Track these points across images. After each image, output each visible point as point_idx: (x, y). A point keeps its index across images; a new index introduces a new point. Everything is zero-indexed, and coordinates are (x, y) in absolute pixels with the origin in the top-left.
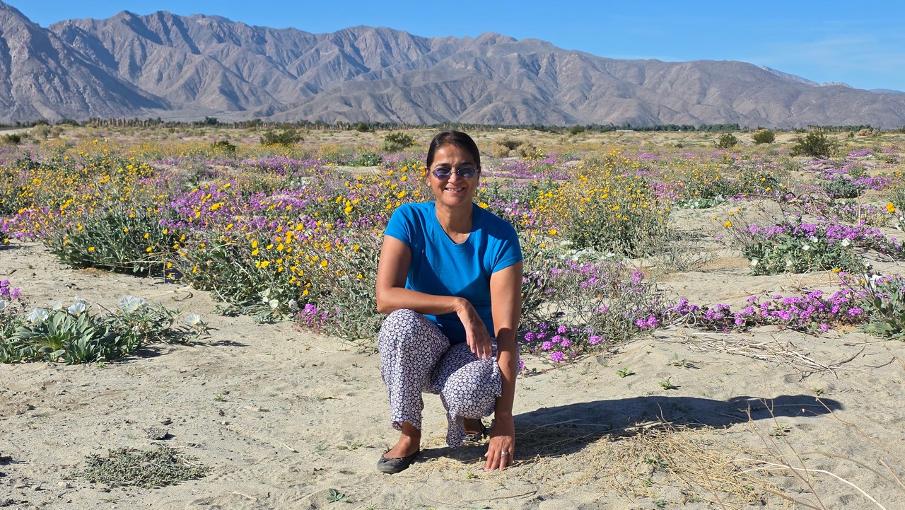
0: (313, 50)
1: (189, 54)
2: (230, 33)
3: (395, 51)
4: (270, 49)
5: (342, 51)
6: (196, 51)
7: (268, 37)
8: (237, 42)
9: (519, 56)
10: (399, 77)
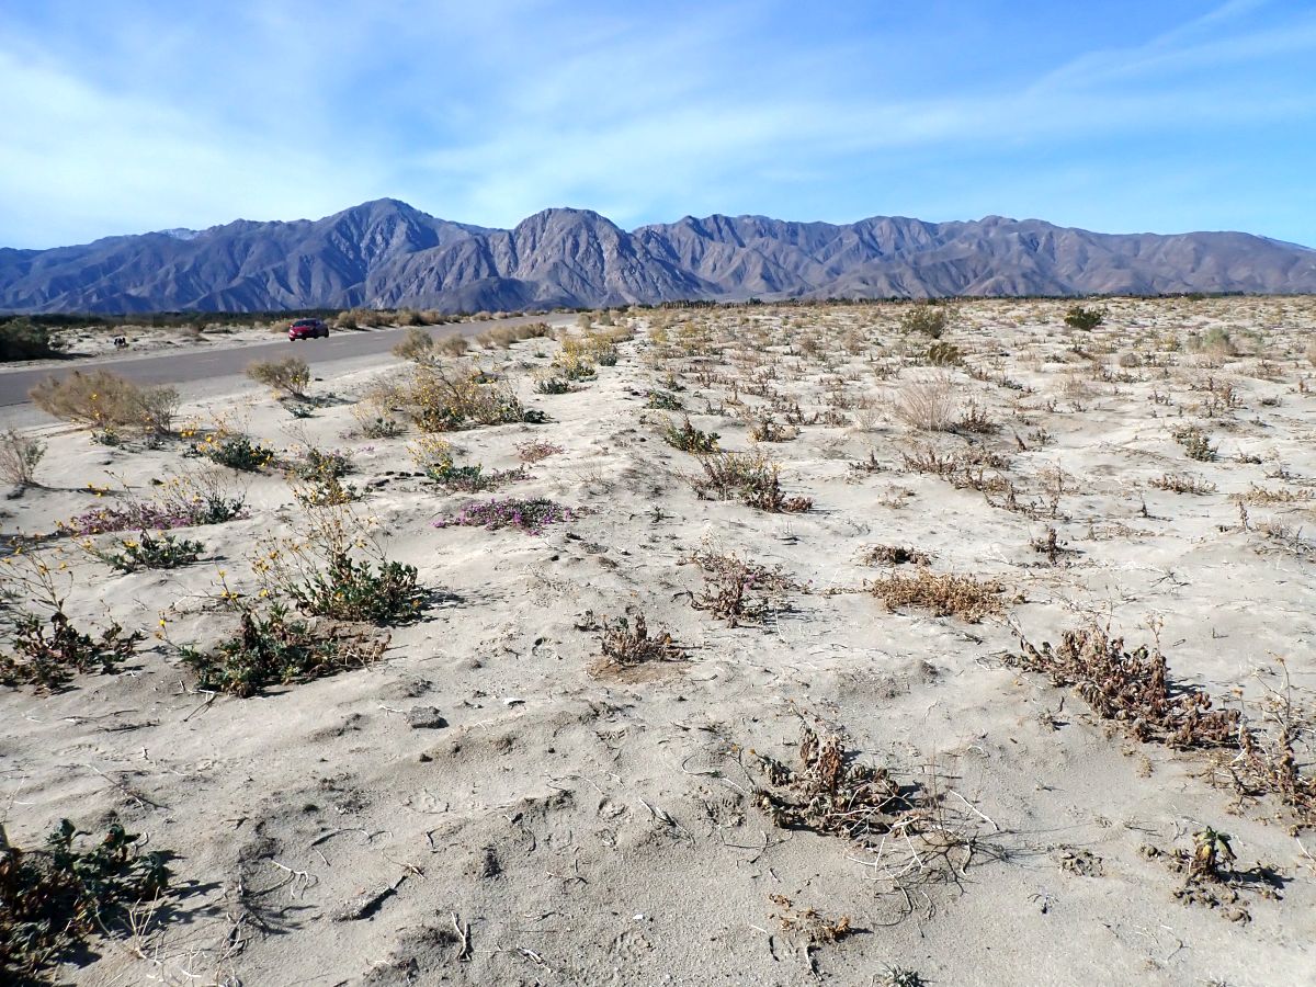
0: (837, 240)
1: (737, 247)
2: (770, 229)
3: (907, 236)
4: (801, 240)
5: (861, 238)
6: (742, 245)
7: (800, 231)
8: (775, 236)
9: (1019, 235)
10: (910, 258)
